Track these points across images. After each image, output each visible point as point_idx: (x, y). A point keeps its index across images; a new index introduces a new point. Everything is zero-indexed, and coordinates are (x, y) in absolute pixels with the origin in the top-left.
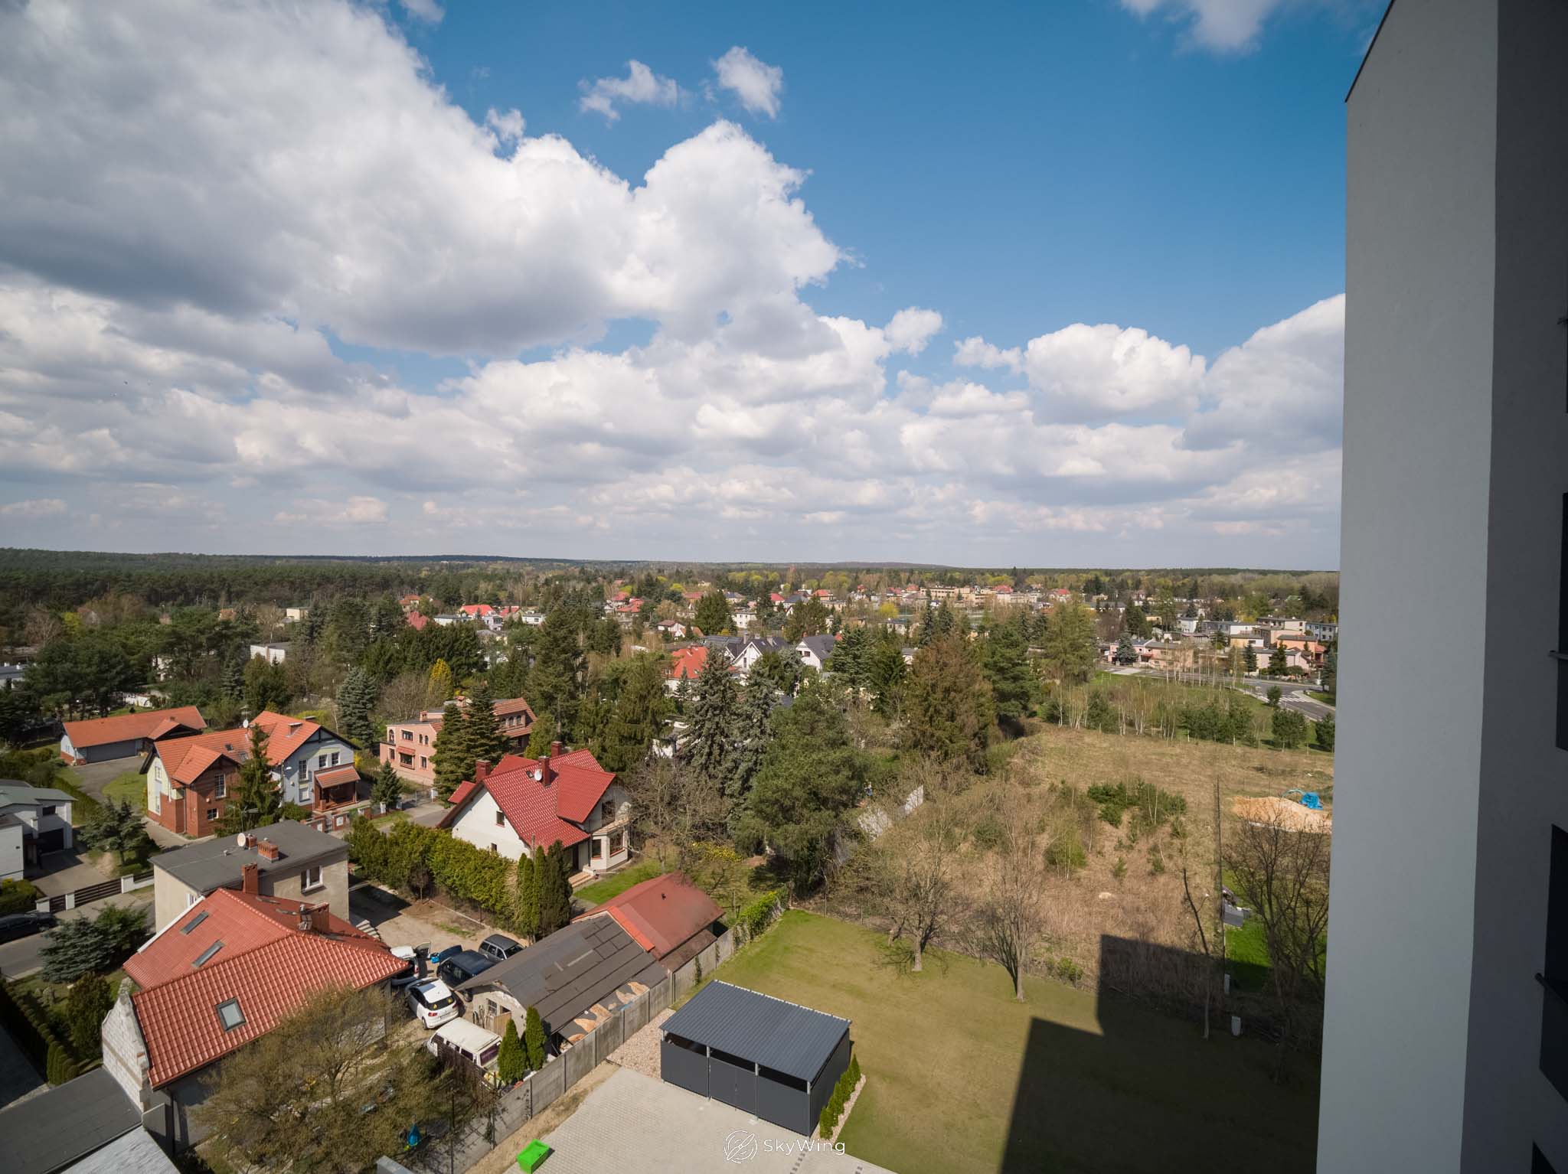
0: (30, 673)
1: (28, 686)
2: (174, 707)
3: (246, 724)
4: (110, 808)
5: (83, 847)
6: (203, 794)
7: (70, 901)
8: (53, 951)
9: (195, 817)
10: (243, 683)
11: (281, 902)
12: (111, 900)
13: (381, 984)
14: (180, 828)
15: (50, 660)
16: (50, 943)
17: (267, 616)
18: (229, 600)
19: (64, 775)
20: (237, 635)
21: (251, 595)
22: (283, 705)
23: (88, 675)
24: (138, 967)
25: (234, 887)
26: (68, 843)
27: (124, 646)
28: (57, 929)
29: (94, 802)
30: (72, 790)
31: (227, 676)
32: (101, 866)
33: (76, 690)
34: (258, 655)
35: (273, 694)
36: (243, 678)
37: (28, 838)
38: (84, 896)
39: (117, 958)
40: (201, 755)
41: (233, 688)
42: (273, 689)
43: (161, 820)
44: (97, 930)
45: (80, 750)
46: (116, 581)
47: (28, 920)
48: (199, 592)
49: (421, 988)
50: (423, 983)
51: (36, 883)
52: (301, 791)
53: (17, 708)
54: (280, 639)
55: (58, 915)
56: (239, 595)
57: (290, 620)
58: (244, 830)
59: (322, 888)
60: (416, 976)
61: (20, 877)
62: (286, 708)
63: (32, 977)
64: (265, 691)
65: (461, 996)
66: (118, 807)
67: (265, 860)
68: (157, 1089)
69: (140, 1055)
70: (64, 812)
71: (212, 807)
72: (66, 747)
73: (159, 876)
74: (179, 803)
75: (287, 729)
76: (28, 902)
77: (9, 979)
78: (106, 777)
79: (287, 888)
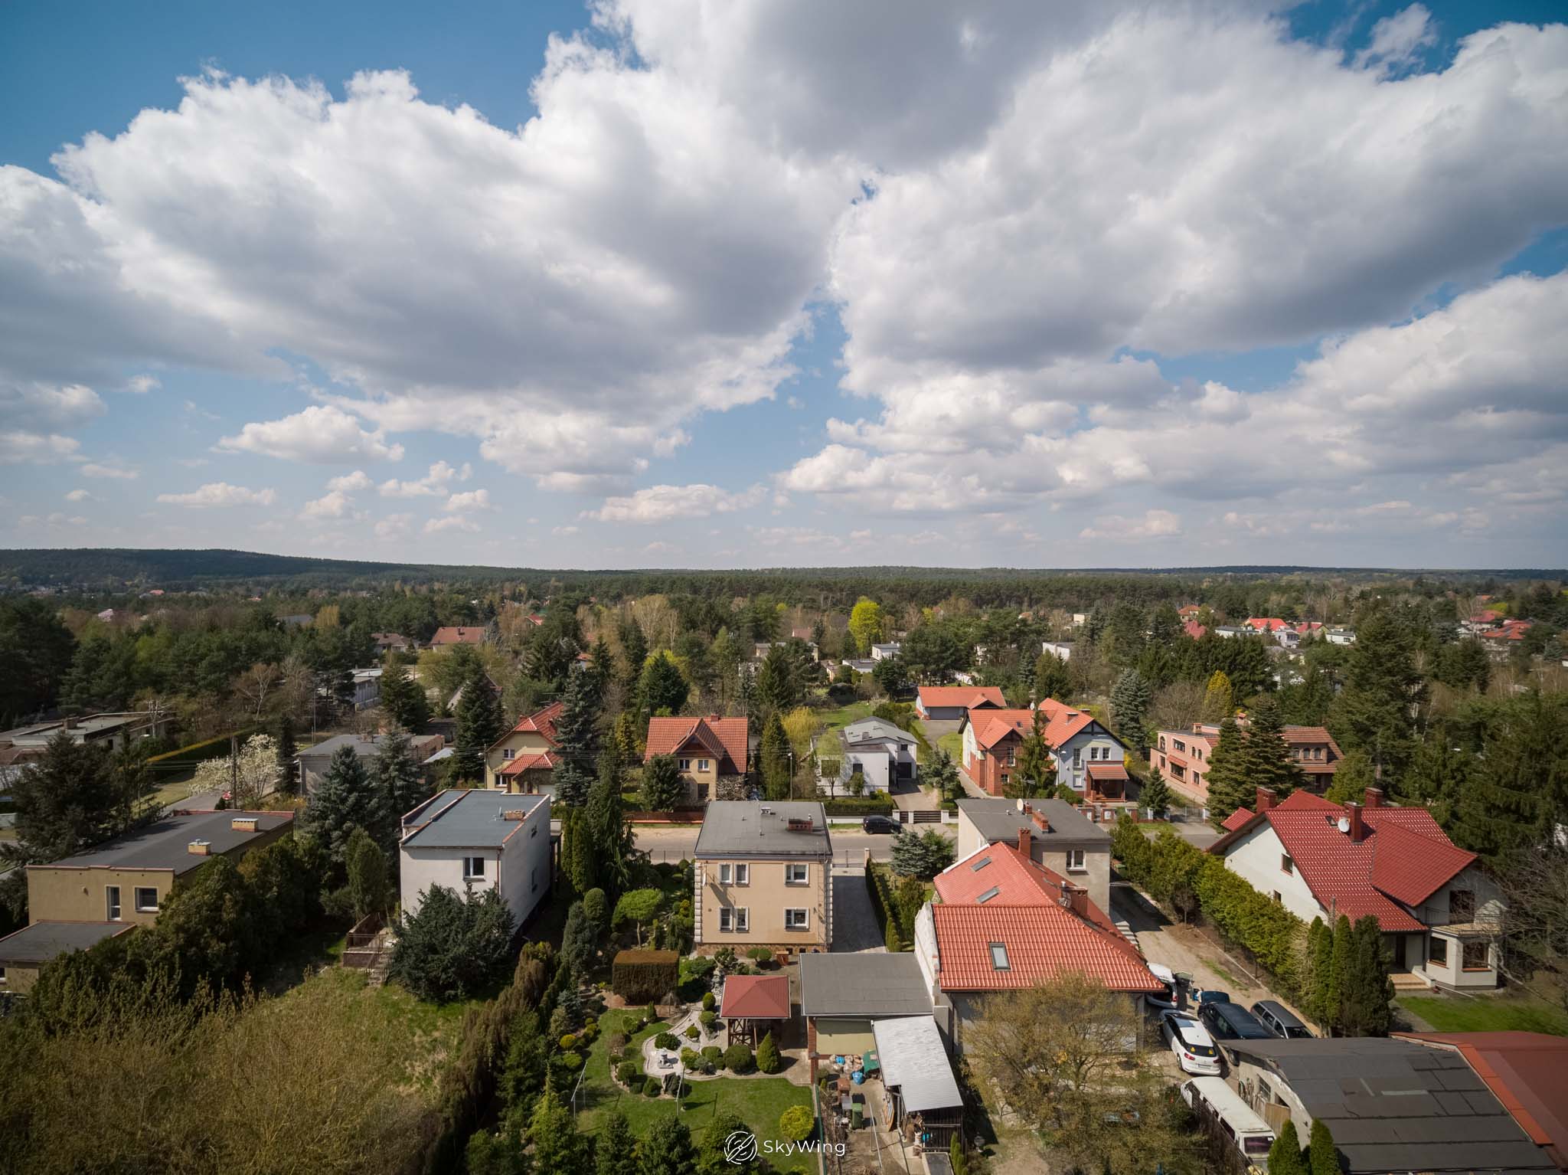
0: (902, 649)
1: (901, 658)
2: (986, 686)
3: (1032, 705)
4: (937, 754)
5: (920, 780)
6: (998, 759)
7: (911, 818)
8: (897, 850)
9: (993, 778)
10: (1035, 674)
11: (1048, 872)
12: (934, 825)
13: (1135, 994)
14: (982, 785)
15: (913, 640)
16: (896, 843)
17: (1056, 618)
18: (1030, 604)
19: (915, 724)
20: (1032, 632)
21: (1046, 601)
22: (1065, 697)
23: (933, 653)
24: (943, 884)
25: (1012, 844)
26: (914, 776)
27: (956, 635)
28: (902, 835)
29: (931, 748)
30: (919, 736)
31: (1023, 666)
32: (928, 798)
33: (926, 664)
34: (1048, 651)
35: (1058, 686)
36: (1035, 669)
37: (891, 763)
38: (921, 817)
39: (931, 871)
40: (999, 726)
41: (1027, 676)
42: (1058, 681)
43: (970, 773)
44: (921, 845)
45: (927, 708)
46: (956, 587)
47: (887, 822)
48: (1009, 598)
49: (1179, 1021)
50: (1181, 1017)
51: (895, 797)
52: (1075, 777)
53: (895, 673)
54: (1067, 639)
55: (904, 825)
56: (1038, 601)
57: (1076, 624)
58: (1024, 797)
59: (1084, 873)
60: (1174, 1004)
61: (886, 790)
62: (1067, 700)
63: (885, 865)
64: (1051, 682)
65: (1225, 1054)
66: (942, 754)
67: (1037, 828)
68: (943, 991)
69: (934, 957)
70: (913, 750)
71: (1004, 772)
72: (919, 705)
73: (963, 818)
74: (982, 763)
75: (1066, 717)
76: (889, 810)
77: (874, 861)
78: (938, 730)
79: (1055, 862)
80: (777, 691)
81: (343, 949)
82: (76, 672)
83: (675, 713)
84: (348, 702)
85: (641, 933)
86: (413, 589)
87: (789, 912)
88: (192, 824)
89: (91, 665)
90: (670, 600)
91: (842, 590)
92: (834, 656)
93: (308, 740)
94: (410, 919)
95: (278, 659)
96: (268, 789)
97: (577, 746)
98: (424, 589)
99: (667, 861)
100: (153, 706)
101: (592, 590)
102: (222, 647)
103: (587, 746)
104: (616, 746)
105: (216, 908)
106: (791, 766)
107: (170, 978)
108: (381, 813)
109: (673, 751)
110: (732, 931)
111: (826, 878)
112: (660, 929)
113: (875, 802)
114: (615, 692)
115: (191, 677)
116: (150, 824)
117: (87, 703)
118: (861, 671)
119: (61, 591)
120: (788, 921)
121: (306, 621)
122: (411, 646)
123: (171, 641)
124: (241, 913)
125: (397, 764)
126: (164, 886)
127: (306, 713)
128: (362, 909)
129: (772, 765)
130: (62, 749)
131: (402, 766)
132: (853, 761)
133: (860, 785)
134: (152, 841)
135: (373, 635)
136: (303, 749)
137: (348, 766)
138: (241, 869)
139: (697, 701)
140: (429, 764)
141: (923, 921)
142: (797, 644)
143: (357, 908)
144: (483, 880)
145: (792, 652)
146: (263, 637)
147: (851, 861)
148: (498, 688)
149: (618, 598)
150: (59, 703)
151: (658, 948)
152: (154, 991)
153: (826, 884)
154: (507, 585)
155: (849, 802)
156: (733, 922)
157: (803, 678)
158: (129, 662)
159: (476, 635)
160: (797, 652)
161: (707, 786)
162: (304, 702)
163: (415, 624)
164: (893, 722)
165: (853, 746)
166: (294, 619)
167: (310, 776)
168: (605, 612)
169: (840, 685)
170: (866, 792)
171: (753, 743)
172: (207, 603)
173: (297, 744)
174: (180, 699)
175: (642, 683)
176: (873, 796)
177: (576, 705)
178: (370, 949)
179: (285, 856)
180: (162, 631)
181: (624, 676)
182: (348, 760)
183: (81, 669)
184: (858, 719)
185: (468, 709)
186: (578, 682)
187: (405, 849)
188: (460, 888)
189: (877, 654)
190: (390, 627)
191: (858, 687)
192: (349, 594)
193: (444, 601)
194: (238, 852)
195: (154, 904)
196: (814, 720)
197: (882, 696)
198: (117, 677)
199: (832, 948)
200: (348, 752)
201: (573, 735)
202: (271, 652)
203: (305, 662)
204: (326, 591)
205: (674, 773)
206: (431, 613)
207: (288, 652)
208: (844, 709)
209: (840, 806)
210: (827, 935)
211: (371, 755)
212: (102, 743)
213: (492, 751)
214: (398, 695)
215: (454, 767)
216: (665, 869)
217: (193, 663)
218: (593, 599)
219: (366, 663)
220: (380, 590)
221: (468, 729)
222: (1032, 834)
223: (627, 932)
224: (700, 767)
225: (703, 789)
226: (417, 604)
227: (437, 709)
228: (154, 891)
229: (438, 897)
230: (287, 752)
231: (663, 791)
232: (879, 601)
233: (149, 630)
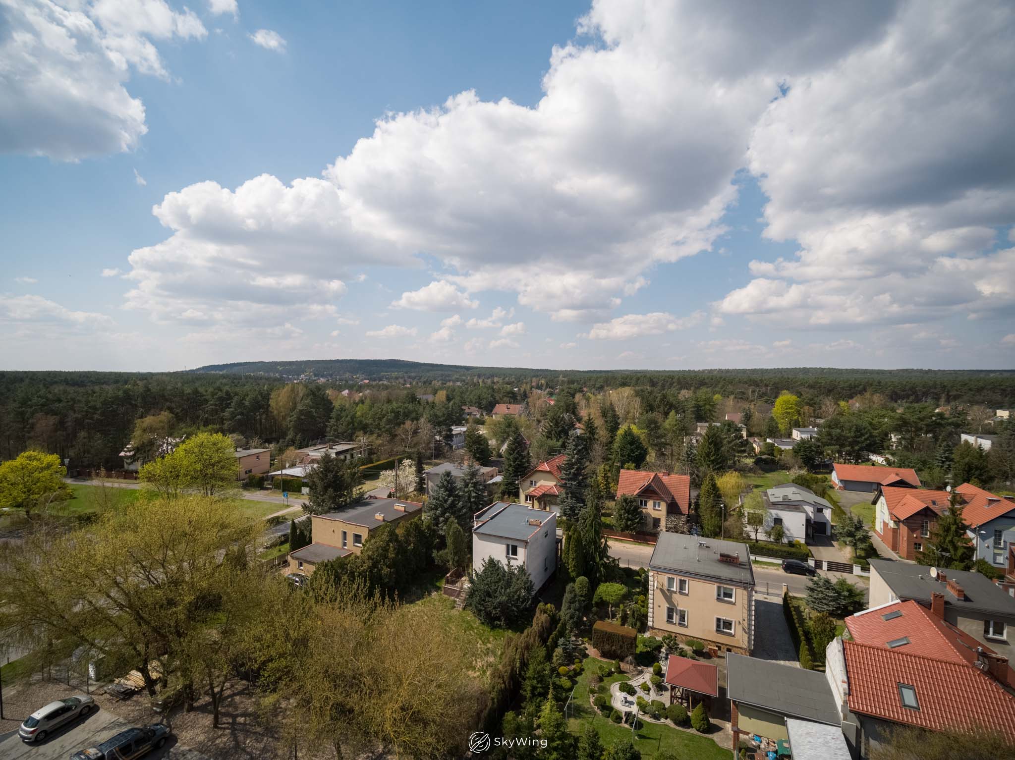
0: (818, 433)
1: (818, 440)
2: (900, 467)
3: (949, 488)
4: (851, 519)
5: (833, 537)
6: (912, 530)
7: (825, 566)
8: (812, 590)
9: (905, 544)
10: (952, 460)
11: (962, 635)
12: (846, 575)
14: (895, 548)
15: (830, 427)
16: (811, 584)
17: (975, 413)
18: (948, 401)
19: (830, 492)
20: (950, 424)
21: (965, 398)
22: (985, 482)
23: (848, 438)
24: (853, 623)
25: (925, 605)
26: (828, 533)
27: (871, 424)
28: (815, 579)
29: (845, 513)
30: (834, 502)
31: (939, 453)
32: (843, 553)
33: (842, 446)
34: (966, 442)
35: (977, 472)
36: (953, 456)
37: (808, 521)
38: (833, 566)
39: (844, 612)
40: (912, 503)
41: (943, 462)
42: (977, 468)
43: (883, 538)
44: (834, 589)
45: (841, 481)
46: (872, 385)
47: (804, 567)
48: (925, 394)
51: (811, 548)
52: (995, 555)
53: (813, 451)
54: (987, 432)
55: (818, 571)
56: (956, 398)
57: (999, 419)
58: (938, 566)
61: (803, 541)
62: (988, 486)
63: (801, 599)
64: (970, 469)
66: (855, 520)
67: (951, 594)
68: (851, 711)
69: (843, 682)
70: (828, 514)
71: (918, 541)
72: (834, 477)
73: (873, 573)
74: (895, 531)
75: (986, 502)
76: (805, 557)
77: (791, 594)
78: (853, 501)
79: (971, 627)
80: (712, 458)
81: (443, 584)
82: (332, 421)
83: (638, 467)
84: (449, 444)
85: (612, 611)
86: (483, 382)
87: (718, 620)
88: (378, 504)
89: (338, 418)
90: (635, 391)
91: (767, 386)
92: (759, 435)
93: (430, 464)
94: (477, 574)
95: (417, 419)
96: (411, 489)
97: (574, 483)
98: (489, 381)
99: (631, 567)
100: (363, 440)
101: (585, 383)
102: (393, 411)
103: (579, 484)
104: (598, 486)
105: (385, 550)
106: (723, 514)
107: (365, 585)
108: (464, 511)
109: (635, 493)
110: (675, 624)
111: (750, 601)
112: (624, 611)
113: (793, 550)
114: (598, 450)
115: (378, 427)
116: (359, 502)
117: (337, 437)
118: (783, 448)
119: (328, 380)
120: (718, 626)
121: (430, 398)
122: (482, 415)
123: (372, 406)
124: (397, 554)
125: (472, 483)
126: (365, 535)
127: (430, 449)
128: (453, 564)
129: (708, 511)
130: (326, 459)
131: (475, 485)
132: (775, 516)
133: (780, 535)
134: (361, 510)
135: (463, 407)
136: (428, 469)
137: (448, 482)
138: (397, 531)
139: (653, 461)
140: (489, 484)
141: (834, 651)
142: (729, 425)
143: (451, 563)
144: (516, 559)
145: (725, 431)
146: (411, 406)
147: (770, 591)
148: (528, 443)
149: (601, 388)
150: (326, 436)
151: (623, 624)
152: (358, 589)
153: (750, 606)
154: (534, 379)
155: (771, 546)
156: (676, 618)
157: (734, 450)
158: (353, 417)
159: (516, 409)
160: (729, 430)
161: (659, 520)
162: (429, 443)
163: (484, 402)
164: (811, 489)
165: (775, 505)
166: (425, 397)
167: (430, 484)
168: (593, 398)
169: (764, 457)
170: (785, 540)
171: (694, 494)
172: (387, 387)
173: (424, 466)
174: (374, 436)
175: (616, 446)
176: (791, 544)
177: (573, 458)
178: (456, 587)
179: (417, 527)
180: (368, 402)
181: (604, 440)
182: (448, 479)
183: (334, 420)
184: (779, 484)
185: (511, 454)
186: (574, 443)
187: (475, 533)
188: (504, 562)
189: (797, 435)
190: (471, 404)
191: (780, 460)
192: (451, 384)
193: (499, 389)
194: (396, 522)
195: (360, 543)
196: (742, 481)
197: (800, 468)
198: (348, 425)
199: (753, 653)
200: (448, 474)
201: (571, 476)
202: (414, 415)
203: (429, 421)
204: (440, 382)
205: (636, 508)
206: (492, 396)
207: (422, 415)
208: (768, 475)
209: (763, 548)
210: (749, 642)
211: (460, 477)
212: (342, 457)
213: (524, 480)
214: (474, 443)
215: (502, 488)
216: (629, 572)
217: (380, 419)
218: (585, 389)
219: (459, 423)
220: (467, 381)
221: (511, 466)
222: (946, 599)
223: (603, 609)
224: (655, 506)
225: (657, 522)
226: (485, 390)
227: (494, 452)
228: (360, 536)
229: (492, 564)
230: (420, 470)
231: (628, 519)
232: (799, 395)
233: (362, 402)
